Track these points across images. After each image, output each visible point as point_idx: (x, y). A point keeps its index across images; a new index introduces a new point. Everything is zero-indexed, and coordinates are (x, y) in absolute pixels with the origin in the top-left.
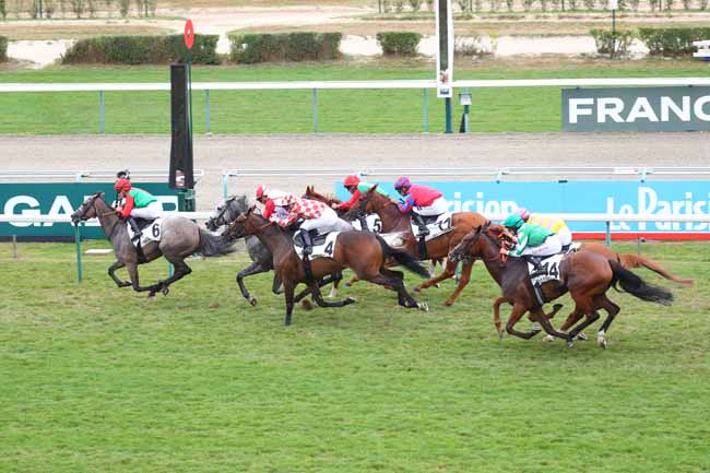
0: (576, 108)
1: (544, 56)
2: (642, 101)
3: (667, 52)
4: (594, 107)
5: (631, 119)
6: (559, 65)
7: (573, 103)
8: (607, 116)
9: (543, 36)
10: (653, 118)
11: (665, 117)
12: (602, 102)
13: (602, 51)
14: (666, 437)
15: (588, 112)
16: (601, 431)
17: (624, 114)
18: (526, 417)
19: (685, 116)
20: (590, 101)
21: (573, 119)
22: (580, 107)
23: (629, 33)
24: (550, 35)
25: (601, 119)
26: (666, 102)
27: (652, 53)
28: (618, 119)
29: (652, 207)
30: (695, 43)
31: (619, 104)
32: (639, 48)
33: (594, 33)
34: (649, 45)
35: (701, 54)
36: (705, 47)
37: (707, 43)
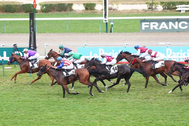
0: (144, 25)
1: (132, 10)
2: (164, 23)
3: (168, 9)
4: (149, 25)
5: (160, 28)
6: (137, 13)
7: (143, 24)
8: (153, 28)
9: (131, 4)
10: (167, 28)
11: (170, 28)
12: (152, 23)
13: (149, 8)
14: (182, 122)
16: (163, 120)
17: (158, 27)
18: (140, 116)
19: (176, 27)
20: (148, 23)
21: (143, 29)
22: (145, 25)
23: (157, 3)
24: (133, 4)
26: (171, 23)
27: (164, 9)
29: (171, 54)
30: (177, 6)
31: (157, 24)
32: (160, 8)
33: (147, 3)
34: (163, 7)
35: (178, 9)
36: (179, 7)
37: (179, 6)
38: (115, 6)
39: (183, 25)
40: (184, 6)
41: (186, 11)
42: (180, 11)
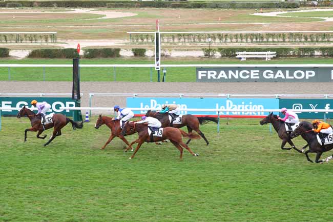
1: (187, 57)
2: (222, 72)
3: (227, 56)
4: (207, 74)
5: (219, 78)
6: (192, 60)
7: (200, 72)
8: (211, 77)
9: (185, 50)
10: (226, 78)
11: (230, 77)
12: (209, 72)
13: (206, 55)
14: (245, 183)
15: (205, 75)
16: (223, 181)
17: (217, 76)
18: (198, 176)
19: (236, 77)
20: (205, 72)
21: (200, 78)
22: (202, 73)
23: (215, 50)
24: (188, 50)
25: (209, 78)
26: (230, 72)
27: (222, 56)
28: (215, 78)
29: (231, 107)
30: (237, 53)
31: (215, 73)
32: (218, 54)
33: (203, 50)
34: (221, 53)
35: (238, 56)
36: (240, 55)
37: (240, 53)
38: (167, 53)
39: (244, 74)
40: (245, 53)
41: (247, 58)
42: (241, 58)
